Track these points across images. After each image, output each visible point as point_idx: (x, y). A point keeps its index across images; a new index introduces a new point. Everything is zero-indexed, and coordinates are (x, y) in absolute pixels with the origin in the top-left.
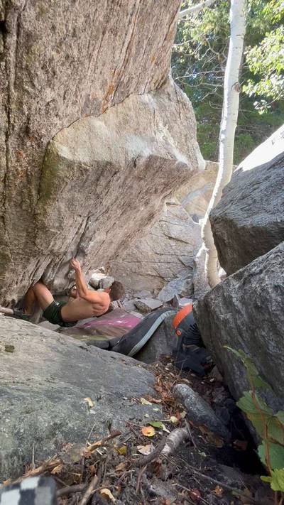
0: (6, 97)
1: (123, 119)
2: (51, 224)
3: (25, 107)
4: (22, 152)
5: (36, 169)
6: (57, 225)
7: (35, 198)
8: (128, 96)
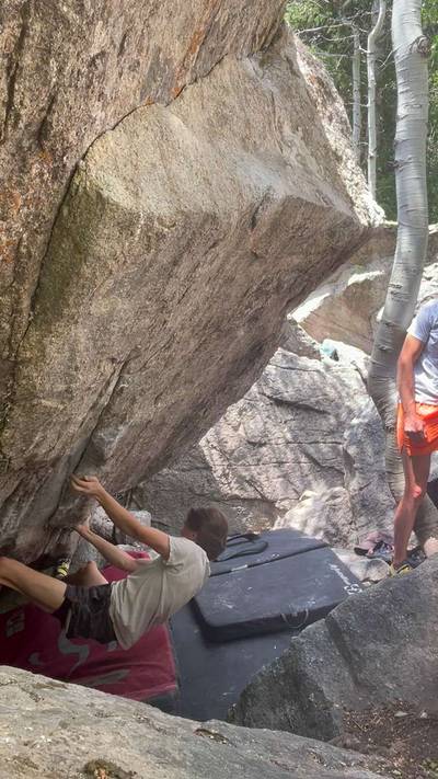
0: (17, 32)
1: (217, 113)
2: (48, 387)
3: (53, 64)
4: (16, 192)
5: (40, 238)
6: (61, 387)
7: (24, 318)
8: (219, 62)
